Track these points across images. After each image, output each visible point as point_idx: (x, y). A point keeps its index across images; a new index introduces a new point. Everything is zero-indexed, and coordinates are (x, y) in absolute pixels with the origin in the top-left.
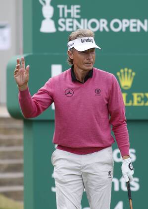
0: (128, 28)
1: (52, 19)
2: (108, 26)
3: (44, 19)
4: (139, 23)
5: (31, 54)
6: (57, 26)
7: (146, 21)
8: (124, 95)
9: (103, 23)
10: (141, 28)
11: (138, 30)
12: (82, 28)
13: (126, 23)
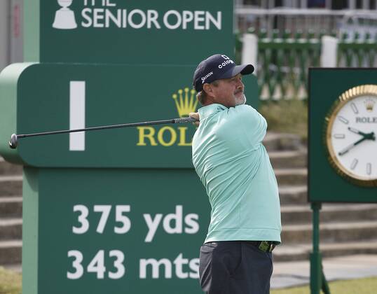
0: (191, 24)
1: (71, 7)
2: (160, 20)
3: (59, 7)
4: (209, 16)
5: (38, 63)
6: (79, 19)
7: (219, 14)
8: (183, 130)
9: (153, 15)
10: (211, 23)
11: (208, 27)
12: (118, 23)
13: (188, 16)
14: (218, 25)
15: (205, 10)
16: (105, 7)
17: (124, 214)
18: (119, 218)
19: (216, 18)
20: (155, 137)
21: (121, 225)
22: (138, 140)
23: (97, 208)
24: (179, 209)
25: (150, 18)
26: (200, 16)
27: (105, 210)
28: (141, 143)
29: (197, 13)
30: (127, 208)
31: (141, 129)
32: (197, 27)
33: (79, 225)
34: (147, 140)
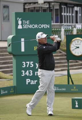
0: (44, 27)
1: (21, 25)
2: (38, 26)
3: (19, 25)
4: (47, 25)
5: (15, 35)
6: (23, 27)
7: (49, 25)
10: (47, 27)
12: (30, 27)
14: (49, 27)
17: (32, 63)
18: (31, 64)
19: (48, 26)
21: (31, 65)
22: (34, 49)
23: (27, 62)
27: (28, 63)
29: (45, 25)
30: (32, 62)
31: (35, 47)
32: (45, 28)
33: (24, 66)
34: (36, 49)
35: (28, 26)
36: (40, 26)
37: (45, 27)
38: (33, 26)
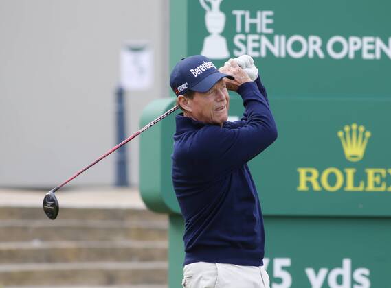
6: (231, 47)
7: (390, 40)
8: (350, 172)
9: (315, 43)
10: (382, 51)
11: (378, 55)
12: (275, 51)
13: (355, 44)
14: (389, 52)
15: (375, 36)
16: (261, 34)
17: (284, 268)
18: (278, 273)
19: (387, 45)
20: (319, 180)
21: (279, 281)
24: (347, 263)
25: (312, 46)
26: (369, 43)
28: (303, 187)
29: (366, 39)
30: (287, 262)
31: (303, 172)
32: (366, 56)
34: (309, 184)
35: (265, 41)
36: (338, 47)
37: (370, 52)
38: (297, 46)
